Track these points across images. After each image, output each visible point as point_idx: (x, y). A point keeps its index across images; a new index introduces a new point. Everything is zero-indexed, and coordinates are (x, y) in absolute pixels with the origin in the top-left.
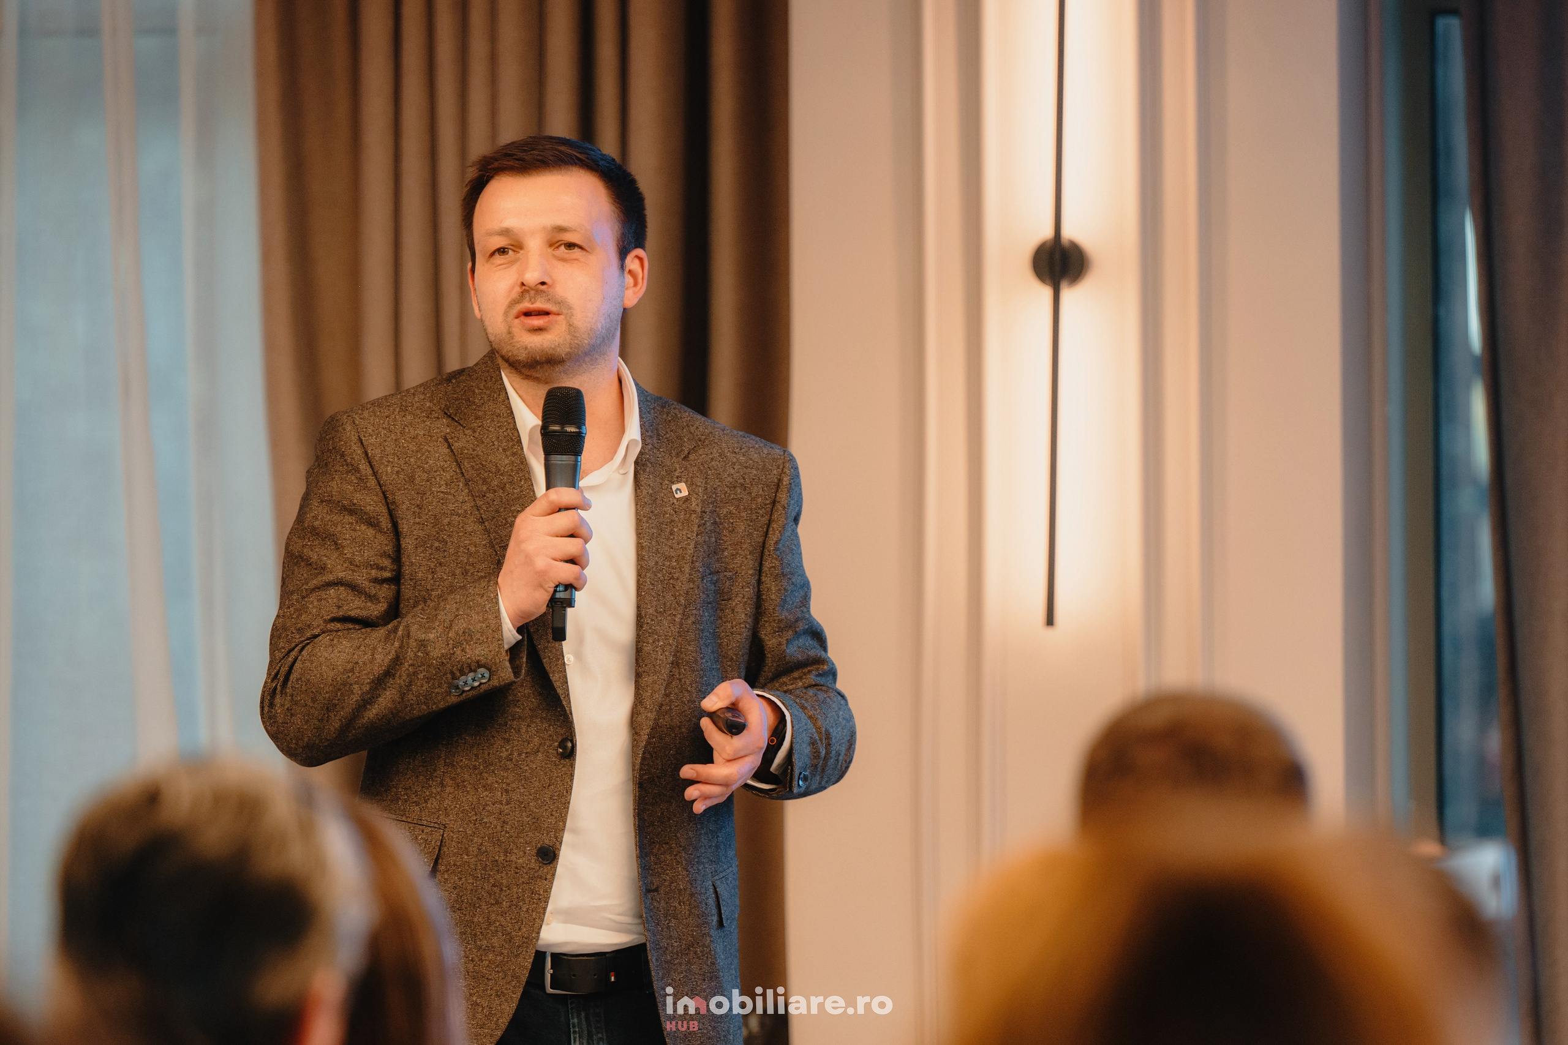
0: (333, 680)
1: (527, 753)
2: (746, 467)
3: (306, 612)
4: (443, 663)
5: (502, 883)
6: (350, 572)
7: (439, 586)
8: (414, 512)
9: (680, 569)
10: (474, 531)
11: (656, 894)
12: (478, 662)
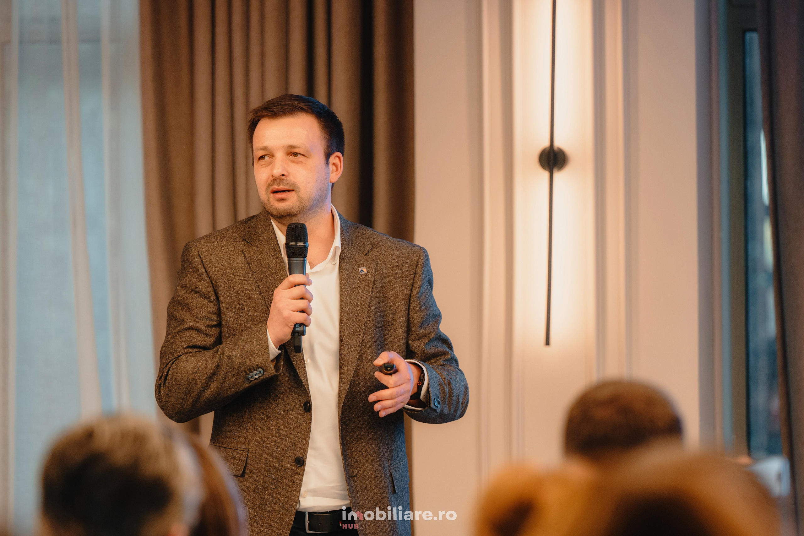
0: (187, 378)
1: (288, 410)
2: (399, 257)
3: (175, 344)
4: (240, 367)
5: (278, 478)
6: (196, 323)
7: (240, 327)
8: (226, 291)
9: (363, 311)
10: (257, 299)
11: (355, 478)
12: (257, 365)
